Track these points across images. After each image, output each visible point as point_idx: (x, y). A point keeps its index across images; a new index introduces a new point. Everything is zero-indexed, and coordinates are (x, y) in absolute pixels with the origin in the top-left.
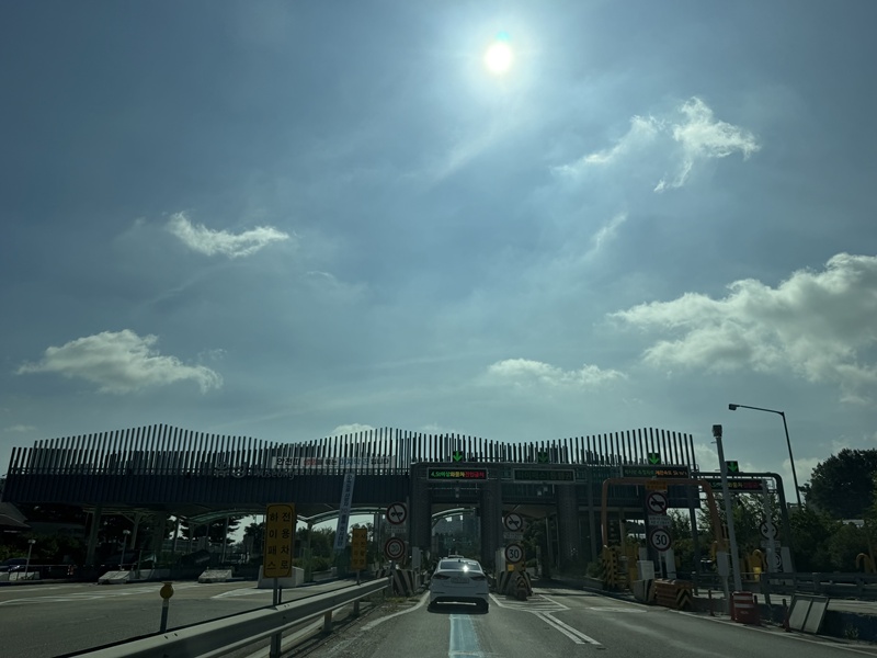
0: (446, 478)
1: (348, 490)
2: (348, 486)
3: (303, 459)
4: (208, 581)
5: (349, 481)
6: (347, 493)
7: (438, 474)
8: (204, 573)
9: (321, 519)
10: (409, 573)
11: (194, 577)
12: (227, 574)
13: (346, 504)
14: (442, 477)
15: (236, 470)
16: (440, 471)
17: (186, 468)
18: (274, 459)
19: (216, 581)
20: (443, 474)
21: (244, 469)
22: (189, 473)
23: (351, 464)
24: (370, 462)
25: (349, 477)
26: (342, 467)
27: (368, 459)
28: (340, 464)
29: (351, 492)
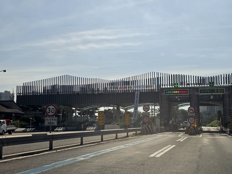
0: (172, 93)
1: (137, 98)
2: (137, 96)
3: (119, 87)
5: (137, 94)
6: (137, 99)
7: (169, 92)
8: (88, 128)
9: (130, 108)
13: (137, 103)
14: (170, 93)
15: (95, 91)
16: (169, 91)
17: (77, 91)
20: (171, 92)
21: (98, 91)
22: (78, 93)
23: (138, 88)
24: (145, 87)
25: (137, 93)
26: (134, 89)
27: (144, 86)
28: (133, 88)
29: (138, 99)
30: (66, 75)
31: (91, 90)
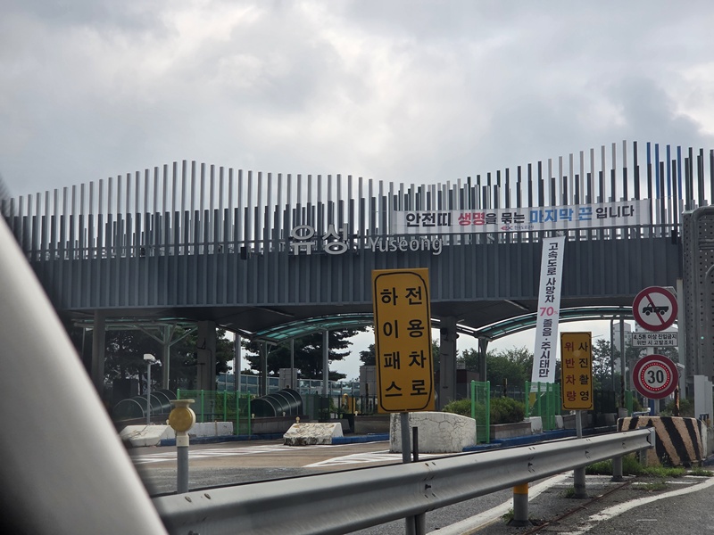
1: (552, 272)
2: (552, 264)
3: (456, 214)
4: (300, 442)
5: (553, 255)
6: (551, 278)
8: (292, 429)
9: (505, 330)
10: (689, 424)
11: (276, 436)
12: (334, 429)
13: (550, 298)
15: (330, 238)
17: (237, 242)
18: (401, 216)
19: (314, 441)
21: (345, 238)
22: (244, 249)
23: (554, 220)
24: (594, 214)
25: (554, 247)
26: (536, 226)
27: (590, 209)
28: (531, 221)
29: (559, 276)
30: (184, 162)
31: (308, 232)
